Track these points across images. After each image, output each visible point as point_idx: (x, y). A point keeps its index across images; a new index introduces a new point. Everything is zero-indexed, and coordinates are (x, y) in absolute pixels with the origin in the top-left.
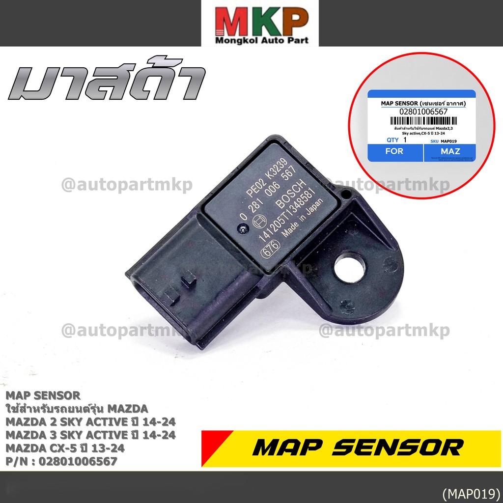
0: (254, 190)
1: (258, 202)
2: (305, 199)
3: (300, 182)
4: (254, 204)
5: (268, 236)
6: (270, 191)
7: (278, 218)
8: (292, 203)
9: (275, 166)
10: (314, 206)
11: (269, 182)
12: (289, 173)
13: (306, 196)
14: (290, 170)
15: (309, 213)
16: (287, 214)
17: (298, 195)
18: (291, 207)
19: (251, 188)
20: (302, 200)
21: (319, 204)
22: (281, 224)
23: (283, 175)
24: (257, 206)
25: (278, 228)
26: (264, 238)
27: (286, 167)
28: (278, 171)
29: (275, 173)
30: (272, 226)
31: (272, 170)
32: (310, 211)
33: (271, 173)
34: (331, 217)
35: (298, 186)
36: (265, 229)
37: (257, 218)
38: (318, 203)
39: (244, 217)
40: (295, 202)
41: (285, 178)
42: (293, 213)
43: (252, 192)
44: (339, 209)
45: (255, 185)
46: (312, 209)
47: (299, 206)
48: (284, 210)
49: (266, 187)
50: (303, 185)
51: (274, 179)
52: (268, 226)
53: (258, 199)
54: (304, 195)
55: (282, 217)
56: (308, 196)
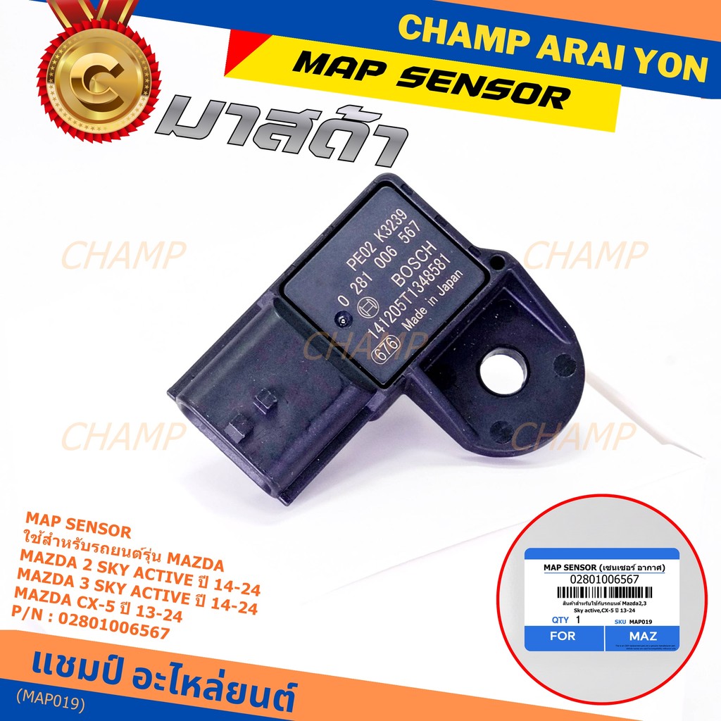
0: (358, 259)
1: (365, 278)
2: (435, 271)
3: (427, 246)
4: (359, 280)
5: (382, 329)
6: (383, 260)
7: (395, 302)
8: (416, 278)
9: (389, 222)
10: (449, 282)
11: (380, 247)
12: (410, 233)
13: (437, 267)
14: (412, 227)
15: (442, 293)
16: (409, 295)
17: (425, 266)
18: (415, 284)
19: (354, 256)
20: (431, 272)
21: (457, 279)
22: (401, 311)
23: (401, 236)
24: (363, 284)
25: (396, 317)
26: (376, 333)
27: (405, 223)
28: (394, 230)
29: (389, 232)
30: (387, 314)
31: (383, 227)
32: (443, 289)
33: (383, 232)
34: (476, 298)
35: (425, 252)
36: (376, 319)
37: (365, 301)
38: (455, 278)
39: (344, 302)
40: (420, 276)
41: (403, 240)
42: (418, 293)
43: (355, 263)
44: (488, 286)
45: (359, 252)
46: (447, 287)
47: (426, 282)
48: (404, 288)
49: (376, 254)
50: (431, 250)
51: (387, 242)
52: (381, 314)
53: (364, 274)
54: (434, 265)
55: (402, 300)
56: (440, 266)
